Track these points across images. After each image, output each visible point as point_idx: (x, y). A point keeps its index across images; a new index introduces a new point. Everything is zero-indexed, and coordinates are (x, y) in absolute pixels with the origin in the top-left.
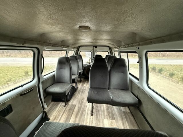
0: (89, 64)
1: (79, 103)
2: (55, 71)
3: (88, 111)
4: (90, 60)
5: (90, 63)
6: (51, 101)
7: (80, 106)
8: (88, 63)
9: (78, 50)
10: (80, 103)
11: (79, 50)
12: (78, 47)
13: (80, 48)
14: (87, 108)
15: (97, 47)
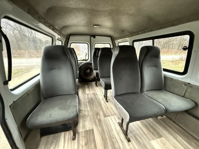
0: (85, 62)
1: (96, 124)
2: (39, 74)
3: (118, 134)
4: (86, 56)
5: (86, 60)
6: (39, 135)
7: (100, 129)
8: (84, 60)
9: (67, 41)
10: (96, 122)
11: (70, 41)
12: (67, 36)
13: (71, 37)
14: (114, 130)
15: (96, 37)
